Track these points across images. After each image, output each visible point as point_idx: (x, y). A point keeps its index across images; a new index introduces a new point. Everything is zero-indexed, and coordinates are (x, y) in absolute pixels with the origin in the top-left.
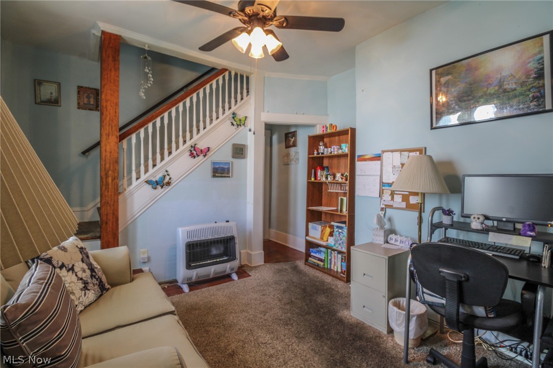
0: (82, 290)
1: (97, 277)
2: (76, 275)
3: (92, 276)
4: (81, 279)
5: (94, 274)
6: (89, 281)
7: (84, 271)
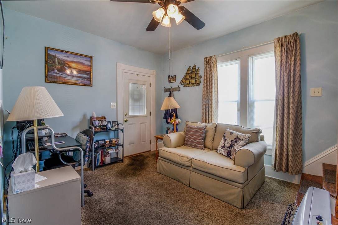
0: (221, 146)
1: (230, 150)
2: (224, 142)
3: (228, 147)
4: (224, 144)
5: (230, 148)
6: (226, 147)
7: (227, 143)
